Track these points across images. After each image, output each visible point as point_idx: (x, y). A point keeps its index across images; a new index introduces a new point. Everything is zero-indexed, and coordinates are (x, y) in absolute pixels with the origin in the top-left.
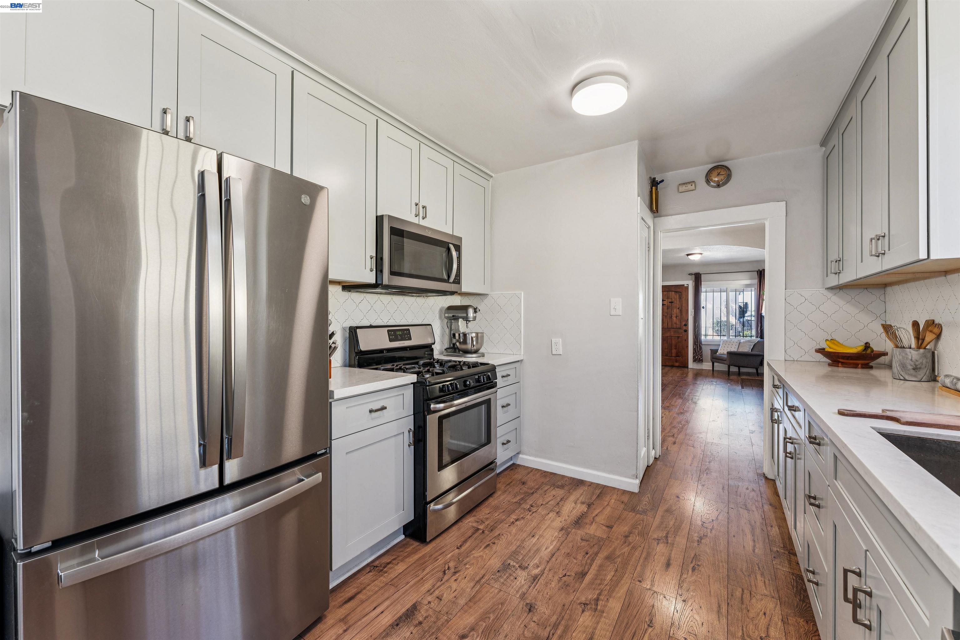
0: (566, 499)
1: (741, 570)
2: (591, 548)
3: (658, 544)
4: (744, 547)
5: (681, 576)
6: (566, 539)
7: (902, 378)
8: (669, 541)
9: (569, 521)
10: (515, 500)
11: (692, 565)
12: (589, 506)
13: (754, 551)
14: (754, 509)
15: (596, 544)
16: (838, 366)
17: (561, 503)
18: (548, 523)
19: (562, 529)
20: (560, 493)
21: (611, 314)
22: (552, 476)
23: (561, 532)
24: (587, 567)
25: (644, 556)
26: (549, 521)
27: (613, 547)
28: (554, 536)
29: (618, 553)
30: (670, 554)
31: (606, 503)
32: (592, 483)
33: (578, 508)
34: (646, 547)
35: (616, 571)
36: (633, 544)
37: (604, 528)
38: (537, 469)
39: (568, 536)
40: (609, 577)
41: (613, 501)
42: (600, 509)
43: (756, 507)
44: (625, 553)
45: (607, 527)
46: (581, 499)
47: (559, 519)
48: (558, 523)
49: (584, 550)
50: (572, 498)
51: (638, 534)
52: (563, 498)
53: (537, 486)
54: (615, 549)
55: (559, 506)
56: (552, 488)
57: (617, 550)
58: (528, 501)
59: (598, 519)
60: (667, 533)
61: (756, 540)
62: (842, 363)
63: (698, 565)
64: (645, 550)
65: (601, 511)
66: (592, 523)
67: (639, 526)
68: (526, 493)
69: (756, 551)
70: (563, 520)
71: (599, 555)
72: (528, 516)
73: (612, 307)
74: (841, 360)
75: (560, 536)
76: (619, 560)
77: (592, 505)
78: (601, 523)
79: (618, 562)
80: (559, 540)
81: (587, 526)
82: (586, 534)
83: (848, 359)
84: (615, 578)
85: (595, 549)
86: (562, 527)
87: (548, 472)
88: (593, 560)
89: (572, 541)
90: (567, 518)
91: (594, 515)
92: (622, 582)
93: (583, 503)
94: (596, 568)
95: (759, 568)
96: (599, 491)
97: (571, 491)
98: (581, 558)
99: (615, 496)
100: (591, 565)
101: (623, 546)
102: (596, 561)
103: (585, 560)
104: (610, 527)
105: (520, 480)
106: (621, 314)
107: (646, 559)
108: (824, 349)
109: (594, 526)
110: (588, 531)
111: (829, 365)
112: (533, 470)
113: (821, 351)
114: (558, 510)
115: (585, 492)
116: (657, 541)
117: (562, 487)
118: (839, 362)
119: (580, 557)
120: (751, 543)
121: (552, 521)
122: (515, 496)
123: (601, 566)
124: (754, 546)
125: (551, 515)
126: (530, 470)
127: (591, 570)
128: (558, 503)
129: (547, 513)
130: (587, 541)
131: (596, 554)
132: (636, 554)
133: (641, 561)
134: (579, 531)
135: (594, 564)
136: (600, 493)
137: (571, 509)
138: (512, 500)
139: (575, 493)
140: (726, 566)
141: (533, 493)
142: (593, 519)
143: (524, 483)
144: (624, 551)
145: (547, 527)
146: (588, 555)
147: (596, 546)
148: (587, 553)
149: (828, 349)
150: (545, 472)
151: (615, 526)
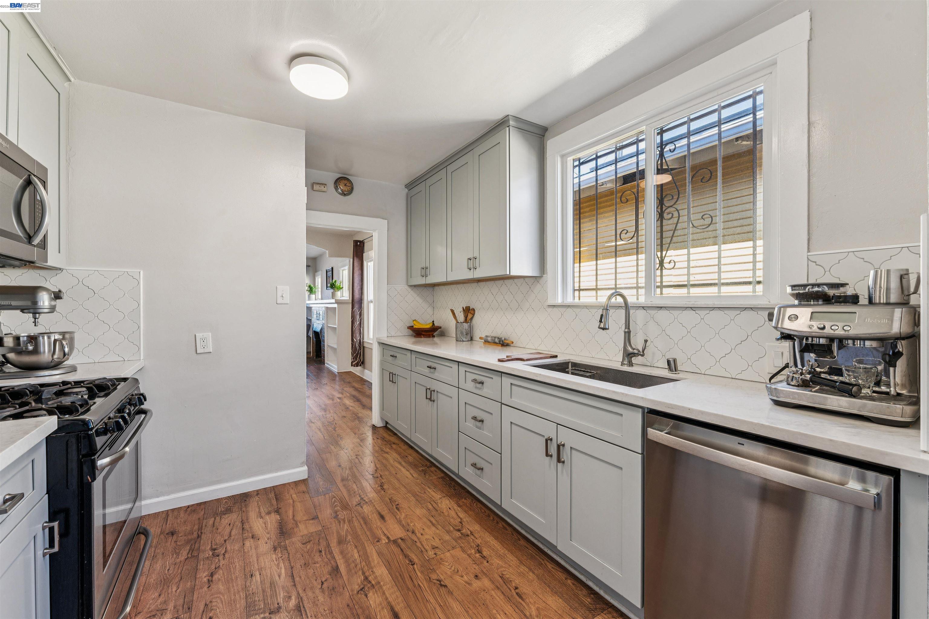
0: (247, 519)
1: (418, 491)
2: (319, 544)
3: (362, 507)
4: (407, 477)
5: (396, 518)
6: (289, 554)
7: (461, 340)
8: (367, 501)
9: (274, 537)
10: (182, 558)
11: (395, 507)
12: (277, 511)
13: (414, 477)
14: (390, 451)
15: (319, 539)
16: (421, 337)
17: (246, 526)
18: (253, 552)
19: (275, 549)
20: (233, 517)
21: (278, 302)
22: (202, 506)
23: (277, 552)
24: (332, 562)
25: (362, 522)
26: (253, 551)
27: (335, 532)
28: (274, 560)
29: (343, 533)
30: (376, 509)
31: (291, 501)
32: (257, 491)
33: (269, 521)
34: (357, 515)
35: (356, 547)
36: (346, 519)
37: (311, 522)
38: (173, 510)
39: (287, 550)
40: (356, 555)
41: (294, 496)
42: (291, 509)
43: (389, 449)
44: (348, 529)
45: (313, 519)
46: (262, 510)
47: (261, 543)
48: (264, 546)
49: (314, 551)
50: (252, 515)
51: (342, 509)
52: (242, 520)
53: (196, 527)
54: (338, 532)
55: (248, 531)
56: (218, 519)
57: (341, 531)
58: (202, 548)
59: (298, 518)
60: (360, 496)
61: (408, 469)
62: (423, 335)
63: (397, 505)
64: (358, 518)
65: (293, 509)
66: (297, 524)
67: (336, 504)
68: (188, 542)
69: (414, 476)
70: (267, 540)
71: (331, 545)
72: (222, 562)
73: (279, 294)
74: (423, 333)
75: (280, 555)
76: (349, 537)
77: (280, 510)
78: (305, 519)
79: (351, 540)
80: (282, 559)
81: (295, 530)
82: (302, 536)
83: (427, 332)
84: (361, 553)
85: (323, 543)
86: (272, 547)
87: (193, 505)
88: (331, 553)
89: (297, 552)
90: (268, 536)
91: (291, 517)
92: (368, 551)
93: (269, 513)
94: (340, 557)
95: (424, 485)
96: (273, 495)
97: (244, 509)
98: (320, 559)
99: (292, 491)
100: (334, 558)
101: (341, 526)
102: (334, 552)
103: (325, 558)
104: (315, 518)
105: (162, 533)
106: (289, 303)
107: (365, 523)
108: (413, 326)
109: (302, 526)
110: (301, 534)
111: (415, 337)
112: (167, 513)
113: (411, 328)
114: (250, 535)
115: (260, 503)
116: (359, 506)
117: (228, 511)
118: (422, 334)
119: (317, 558)
120: (407, 473)
121: (256, 548)
122: (178, 554)
123: (342, 552)
124: (411, 473)
125: (248, 543)
126: (164, 515)
127: (338, 561)
128: (243, 529)
129: (242, 544)
130: (309, 542)
131: (328, 546)
132: (356, 524)
133: (364, 526)
134: (293, 539)
135: (335, 554)
136: (276, 495)
137: (264, 526)
138: (178, 560)
139: (250, 509)
140: (410, 495)
141: (199, 537)
142: (294, 520)
143: (172, 534)
144: (345, 529)
145: (258, 558)
146: (323, 552)
147: (321, 541)
148: (321, 551)
149: (415, 327)
150: (188, 507)
151: (319, 514)
